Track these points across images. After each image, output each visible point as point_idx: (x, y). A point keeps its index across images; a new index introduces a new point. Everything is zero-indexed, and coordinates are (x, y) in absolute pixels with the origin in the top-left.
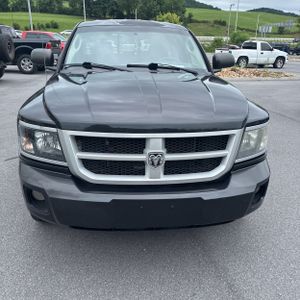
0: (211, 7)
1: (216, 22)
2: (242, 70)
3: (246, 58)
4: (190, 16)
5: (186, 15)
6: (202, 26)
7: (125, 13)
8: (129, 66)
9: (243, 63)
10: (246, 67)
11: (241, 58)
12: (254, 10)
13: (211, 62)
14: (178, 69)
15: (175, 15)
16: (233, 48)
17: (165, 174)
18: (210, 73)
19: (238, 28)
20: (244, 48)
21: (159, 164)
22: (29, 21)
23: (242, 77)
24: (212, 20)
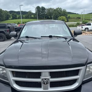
0: (75, 14)
1: (77, 18)
2: (86, 32)
3: (88, 28)
4: (69, 16)
5: (68, 16)
6: (73, 19)
7: (49, 17)
8: (42, 37)
9: (87, 30)
10: (88, 31)
11: (86, 28)
12: (89, 14)
13: (73, 33)
14: (60, 37)
15: (64, 17)
16: (83, 25)
17: (50, 87)
18: (72, 38)
19: (84, 19)
20: (87, 25)
21: (47, 84)
22: (21, 21)
23: (86, 35)
24: (76, 17)
